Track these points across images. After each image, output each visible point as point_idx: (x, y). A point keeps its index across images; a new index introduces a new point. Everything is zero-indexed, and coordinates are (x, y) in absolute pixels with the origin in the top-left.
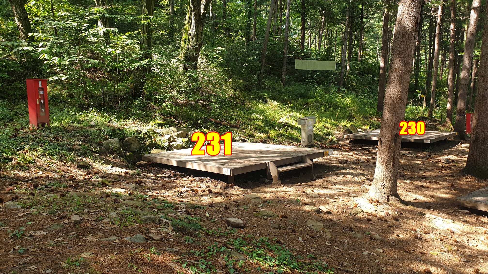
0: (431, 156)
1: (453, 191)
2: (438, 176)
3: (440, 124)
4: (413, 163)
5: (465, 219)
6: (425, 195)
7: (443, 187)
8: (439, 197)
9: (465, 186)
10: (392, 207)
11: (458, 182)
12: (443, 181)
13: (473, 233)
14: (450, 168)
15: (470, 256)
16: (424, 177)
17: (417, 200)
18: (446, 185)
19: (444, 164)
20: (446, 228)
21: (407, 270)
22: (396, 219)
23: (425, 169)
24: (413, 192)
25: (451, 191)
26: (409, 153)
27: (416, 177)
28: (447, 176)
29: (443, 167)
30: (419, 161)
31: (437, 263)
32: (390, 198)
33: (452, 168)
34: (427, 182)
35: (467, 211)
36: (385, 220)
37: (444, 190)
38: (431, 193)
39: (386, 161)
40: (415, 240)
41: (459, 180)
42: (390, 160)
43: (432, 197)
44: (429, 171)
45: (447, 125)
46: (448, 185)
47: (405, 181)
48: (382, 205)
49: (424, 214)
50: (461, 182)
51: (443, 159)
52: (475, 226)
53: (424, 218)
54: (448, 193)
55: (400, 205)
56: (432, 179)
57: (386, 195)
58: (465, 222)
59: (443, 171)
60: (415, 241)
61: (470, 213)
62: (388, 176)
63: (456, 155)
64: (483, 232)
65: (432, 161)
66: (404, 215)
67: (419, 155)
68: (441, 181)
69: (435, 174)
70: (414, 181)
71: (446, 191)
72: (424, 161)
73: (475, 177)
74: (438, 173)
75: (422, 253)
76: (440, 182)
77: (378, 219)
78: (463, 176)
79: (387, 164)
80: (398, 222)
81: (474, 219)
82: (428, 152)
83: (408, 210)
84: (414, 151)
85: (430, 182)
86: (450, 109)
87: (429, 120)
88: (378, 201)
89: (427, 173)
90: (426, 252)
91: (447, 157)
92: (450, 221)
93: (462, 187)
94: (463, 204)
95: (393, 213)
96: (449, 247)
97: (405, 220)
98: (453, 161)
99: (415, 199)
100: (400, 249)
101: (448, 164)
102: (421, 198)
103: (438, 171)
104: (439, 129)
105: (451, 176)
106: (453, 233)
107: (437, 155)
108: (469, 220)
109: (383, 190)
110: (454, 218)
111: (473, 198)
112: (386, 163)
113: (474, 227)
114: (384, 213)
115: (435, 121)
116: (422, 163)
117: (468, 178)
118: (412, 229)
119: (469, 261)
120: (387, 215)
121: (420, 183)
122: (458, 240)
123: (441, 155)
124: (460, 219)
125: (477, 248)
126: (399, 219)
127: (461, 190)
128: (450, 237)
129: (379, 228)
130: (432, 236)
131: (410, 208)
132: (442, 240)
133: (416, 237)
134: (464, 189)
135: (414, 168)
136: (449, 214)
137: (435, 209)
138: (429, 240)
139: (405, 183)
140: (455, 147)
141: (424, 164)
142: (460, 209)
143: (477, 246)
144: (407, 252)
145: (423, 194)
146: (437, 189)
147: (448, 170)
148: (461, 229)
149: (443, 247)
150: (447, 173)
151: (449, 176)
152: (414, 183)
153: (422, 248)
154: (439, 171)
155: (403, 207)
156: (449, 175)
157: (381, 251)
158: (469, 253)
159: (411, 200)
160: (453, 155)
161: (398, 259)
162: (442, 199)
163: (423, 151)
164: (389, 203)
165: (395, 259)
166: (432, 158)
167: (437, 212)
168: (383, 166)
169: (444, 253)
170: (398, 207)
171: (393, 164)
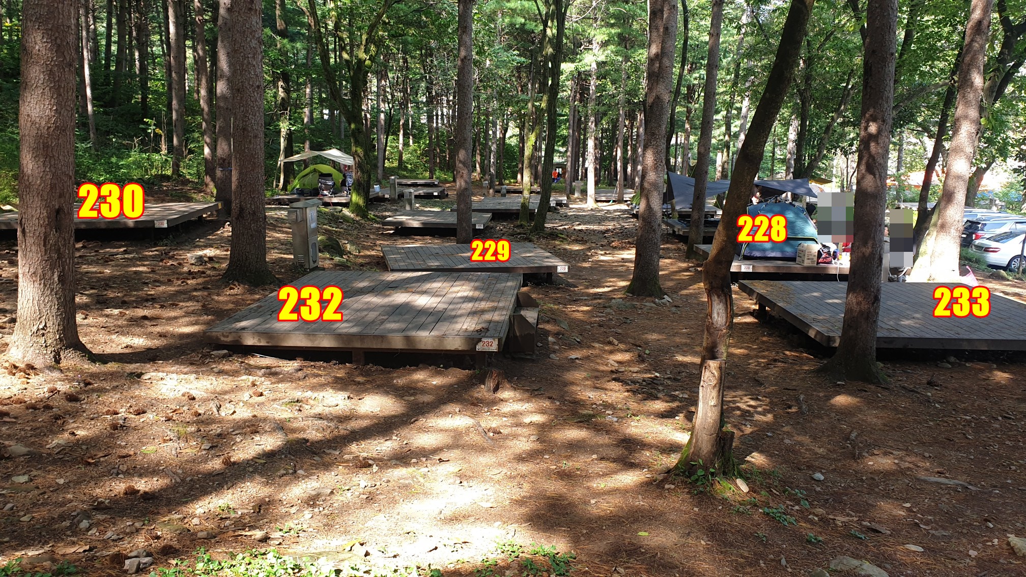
0: (171, 254)
1: (205, 317)
2: (179, 292)
3: (194, 189)
4: (131, 271)
5: (221, 367)
6: (149, 335)
7: (186, 313)
8: (177, 333)
9: (227, 305)
10: (67, 374)
11: (216, 298)
12: (187, 301)
13: (232, 391)
14: (203, 273)
15: (219, 435)
16: (150, 297)
17: (131, 347)
18: (193, 308)
19: (194, 266)
20: (181, 393)
21: (83, 502)
22: (72, 398)
23: (155, 281)
24: (123, 334)
25: (202, 318)
26: (125, 252)
27: (133, 301)
28: (196, 290)
29: (190, 273)
30: (144, 265)
31: (153, 468)
32: (61, 353)
33: (208, 272)
34: (156, 308)
35: (225, 351)
36: (44, 407)
37: (187, 319)
38: (162, 328)
39: (40, 271)
40: (111, 434)
41: (218, 295)
42: (52, 269)
43: (162, 335)
44: (162, 283)
45: (208, 190)
46: (197, 308)
47: (108, 311)
48: (41, 375)
49: (140, 375)
50: (221, 298)
51: (192, 257)
52: (238, 377)
53: (138, 382)
54: (196, 323)
55: (86, 366)
56: (166, 301)
57: (50, 349)
58: (221, 372)
59: (189, 282)
60: (111, 436)
61: (231, 353)
62: (51, 306)
63: (217, 248)
64: (249, 384)
65: (171, 262)
66: (96, 385)
67: (147, 253)
68: (184, 301)
69: (173, 289)
70: (127, 309)
71: (192, 319)
72: (154, 266)
73: (245, 285)
74: (179, 285)
75: (124, 457)
76: (181, 304)
77: (27, 408)
78: (226, 286)
79: (44, 279)
80: (78, 405)
81: (237, 364)
82: (166, 246)
83: (105, 374)
84: (136, 246)
85: (162, 307)
86: (209, 157)
87: (174, 180)
88: (31, 367)
89: (157, 288)
90: (132, 453)
91: (200, 253)
92: (192, 377)
93: (221, 306)
94: (218, 338)
95: (68, 386)
96: (181, 429)
97: (95, 396)
98: (211, 259)
99: (127, 347)
100: (75, 461)
101: (201, 267)
102: (139, 342)
103: (179, 282)
104: (192, 198)
105: (203, 288)
106: (194, 399)
107: (181, 250)
108: (227, 367)
109: (42, 340)
110: (200, 370)
111: (234, 325)
112: (43, 277)
113: (236, 379)
114: (45, 390)
115: (186, 182)
116: (150, 270)
117: (234, 289)
118: (108, 413)
119: (216, 446)
120: (51, 394)
121: (140, 312)
122: (200, 411)
123: (189, 250)
124: (212, 369)
125: (234, 416)
126: (80, 396)
127: (221, 314)
128: (185, 408)
129: (26, 428)
130: (150, 416)
131: (112, 367)
132: (169, 419)
133: (115, 427)
134: (225, 310)
135: (132, 282)
136: (192, 364)
137: (166, 358)
138: (142, 425)
139: (107, 316)
140: (219, 232)
141: (153, 271)
142: (213, 350)
143: (234, 412)
144: (89, 464)
145: (145, 334)
146: (176, 318)
147: (201, 277)
148: (210, 388)
149: (169, 433)
150: (197, 284)
151: (200, 290)
152: (127, 312)
153: (125, 447)
154: (182, 283)
155: (96, 368)
156: (200, 287)
157: (23, 479)
158: (219, 431)
159: (118, 350)
160: (212, 247)
161: (67, 486)
162: (183, 336)
163: (156, 245)
164: (61, 365)
165: (58, 489)
166: (172, 258)
167: (170, 364)
168: (36, 285)
169: (170, 443)
170: (82, 372)
171: (59, 277)
